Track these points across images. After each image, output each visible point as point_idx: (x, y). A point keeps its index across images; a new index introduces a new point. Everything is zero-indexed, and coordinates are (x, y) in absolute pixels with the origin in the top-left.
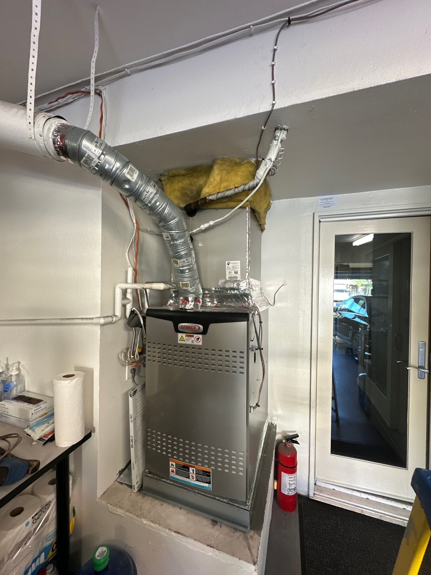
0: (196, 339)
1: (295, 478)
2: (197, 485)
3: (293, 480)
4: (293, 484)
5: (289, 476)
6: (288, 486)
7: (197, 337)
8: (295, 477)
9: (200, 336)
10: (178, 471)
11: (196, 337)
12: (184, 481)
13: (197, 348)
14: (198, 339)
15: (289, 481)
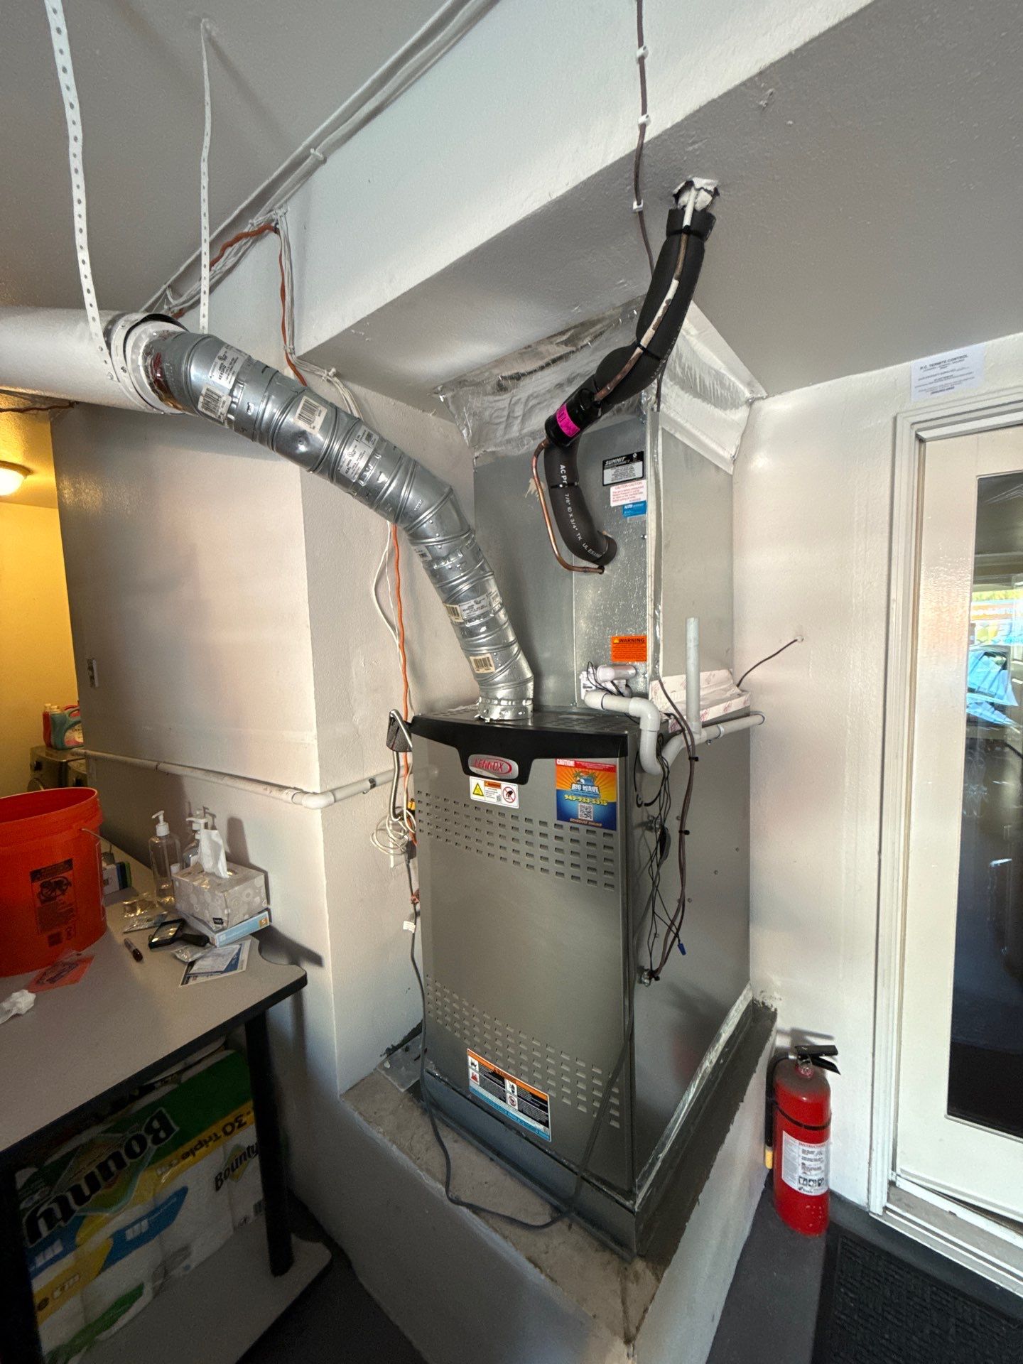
0: (505, 793)
1: (823, 1156)
2: (522, 1121)
3: (816, 1160)
4: (815, 1169)
5: (802, 1147)
6: (800, 1171)
7: (508, 790)
8: (820, 1153)
9: (514, 787)
10: (485, 1080)
11: (505, 789)
12: (498, 1106)
13: (508, 816)
14: (510, 793)
15: (804, 1158)
